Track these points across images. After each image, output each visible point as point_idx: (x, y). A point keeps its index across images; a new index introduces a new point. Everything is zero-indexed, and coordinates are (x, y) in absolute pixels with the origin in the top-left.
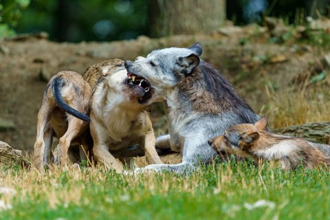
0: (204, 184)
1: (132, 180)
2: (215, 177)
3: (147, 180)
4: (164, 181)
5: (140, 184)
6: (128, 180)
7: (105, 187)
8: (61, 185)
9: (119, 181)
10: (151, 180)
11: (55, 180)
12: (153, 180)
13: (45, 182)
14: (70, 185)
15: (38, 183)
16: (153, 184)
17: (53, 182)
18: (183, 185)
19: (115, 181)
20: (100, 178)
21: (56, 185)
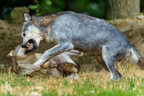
0: (129, 86)
1: (96, 84)
2: (134, 83)
3: (103, 84)
4: (111, 84)
5: (100, 86)
6: (94, 84)
7: (84, 87)
8: (64, 86)
9: (90, 84)
10: (105, 84)
11: (61, 83)
13: (57, 84)
14: (68, 86)
15: (54, 85)
18: (119, 86)
19: (88, 84)
20: (82, 83)
21: (62, 86)
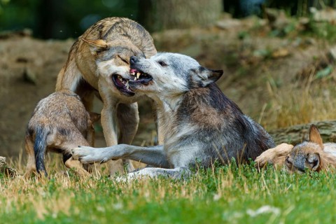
0: (204, 190)
1: (125, 186)
2: (215, 181)
3: (142, 187)
4: (160, 187)
5: (134, 191)
6: (121, 187)
7: (96, 195)
8: (49, 194)
9: (111, 188)
10: (146, 186)
11: (42, 189)
12: (148, 186)
13: (31, 191)
14: (58, 193)
15: (24, 192)
16: (148, 191)
17: (41, 190)
18: (180, 191)
19: (107, 189)
20: (91, 185)
21: (44, 194)
